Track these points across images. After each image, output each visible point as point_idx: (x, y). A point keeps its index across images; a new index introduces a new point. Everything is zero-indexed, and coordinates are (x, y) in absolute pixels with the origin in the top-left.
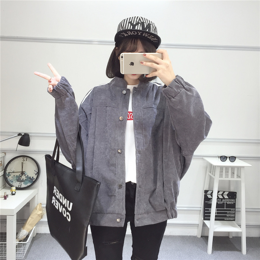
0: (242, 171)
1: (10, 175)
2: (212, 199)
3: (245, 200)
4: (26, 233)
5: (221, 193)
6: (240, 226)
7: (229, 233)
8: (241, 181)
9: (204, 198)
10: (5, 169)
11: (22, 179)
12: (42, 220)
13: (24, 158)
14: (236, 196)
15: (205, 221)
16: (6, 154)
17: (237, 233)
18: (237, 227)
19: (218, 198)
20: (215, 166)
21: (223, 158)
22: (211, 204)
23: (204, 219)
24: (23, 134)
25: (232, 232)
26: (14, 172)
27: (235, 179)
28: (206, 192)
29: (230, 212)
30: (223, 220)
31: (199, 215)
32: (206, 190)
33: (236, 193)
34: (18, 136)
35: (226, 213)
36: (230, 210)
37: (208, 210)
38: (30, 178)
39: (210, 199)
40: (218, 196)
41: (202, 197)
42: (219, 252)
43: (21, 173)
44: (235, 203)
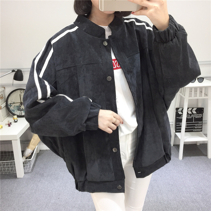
0: (209, 89)
1: (12, 106)
2: (182, 115)
4: (31, 151)
5: (190, 109)
6: (206, 135)
8: (208, 99)
9: (176, 115)
10: (7, 101)
13: (21, 91)
14: (203, 111)
15: (176, 133)
16: (5, 88)
17: (204, 141)
18: (204, 137)
19: (188, 113)
20: (185, 88)
22: (181, 120)
25: (200, 141)
26: (14, 103)
27: (203, 97)
29: (198, 125)
30: (192, 131)
32: (177, 108)
33: (203, 108)
34: (12, 72)
35: (194, 126)
36: (198, 123)
37: (179, 124)
39: (181, 115)
40: (187, 113)
41: (174, 114)
42: (188, 157)
43: (20, 104)
44: (203, 117)
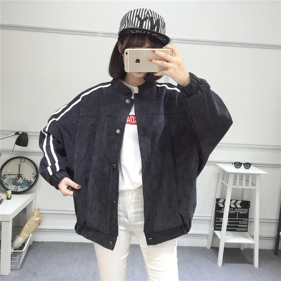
0: (257, 178)
1: (6, 178)
2: (224, 208)
3: (259, 210)
4: (22, 241)
5: (233, 202)
6: (253, 237)
7: (240, 244)
8: (255, 189)
9: (216, 207)
11: (18, 183)
12: (39, 227)
13: (21, 159)
14: (249, 205)
15: (216, 232)
16: (2, 154)
17: (249, 244)
18: (250, 238)
19: (230, 207)
20: (229, 173)
21: (238, 165)
22: (223, 214)
23: (215, 229)
24: (20, 133)
25: (243, 244)
26: (9, 175)
27: (250, 187)
28: (218, 200)
29: (242, 223)
30: (235, 230)
31: (209, 225)
33: (249, 202)
34: (16, 135)
35: (238, 223)
36: (243, 220)
37: (219, 220)
38: (27, 181)
39: (222, 209)
41: (214, 206)
42: (229, 264)
43: (17, 176)
44: (248, 213)
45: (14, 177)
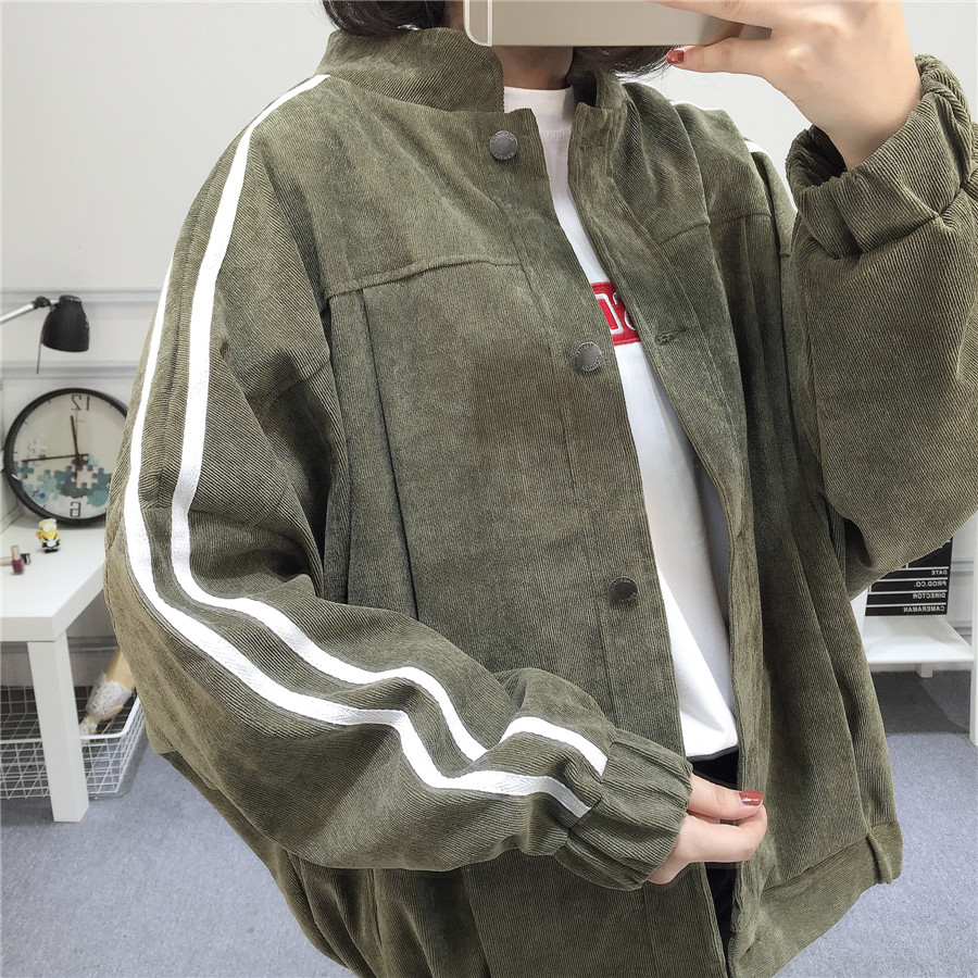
4: (120, 692)
10: (8, 448)
11: (79, 486)
16: (3, 382)
17: (954, 663)
24: (53, 302)
26: (43, 458)
29: (926, 582)
30: (899, 612)
34: (36, 307)
35: (911, 586)
36: (928, 574)
43: (73, 462)
44: (951, 544)
45: (62, 465)
